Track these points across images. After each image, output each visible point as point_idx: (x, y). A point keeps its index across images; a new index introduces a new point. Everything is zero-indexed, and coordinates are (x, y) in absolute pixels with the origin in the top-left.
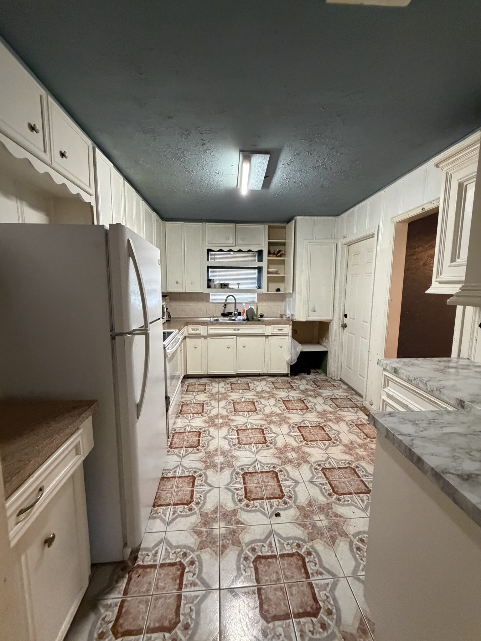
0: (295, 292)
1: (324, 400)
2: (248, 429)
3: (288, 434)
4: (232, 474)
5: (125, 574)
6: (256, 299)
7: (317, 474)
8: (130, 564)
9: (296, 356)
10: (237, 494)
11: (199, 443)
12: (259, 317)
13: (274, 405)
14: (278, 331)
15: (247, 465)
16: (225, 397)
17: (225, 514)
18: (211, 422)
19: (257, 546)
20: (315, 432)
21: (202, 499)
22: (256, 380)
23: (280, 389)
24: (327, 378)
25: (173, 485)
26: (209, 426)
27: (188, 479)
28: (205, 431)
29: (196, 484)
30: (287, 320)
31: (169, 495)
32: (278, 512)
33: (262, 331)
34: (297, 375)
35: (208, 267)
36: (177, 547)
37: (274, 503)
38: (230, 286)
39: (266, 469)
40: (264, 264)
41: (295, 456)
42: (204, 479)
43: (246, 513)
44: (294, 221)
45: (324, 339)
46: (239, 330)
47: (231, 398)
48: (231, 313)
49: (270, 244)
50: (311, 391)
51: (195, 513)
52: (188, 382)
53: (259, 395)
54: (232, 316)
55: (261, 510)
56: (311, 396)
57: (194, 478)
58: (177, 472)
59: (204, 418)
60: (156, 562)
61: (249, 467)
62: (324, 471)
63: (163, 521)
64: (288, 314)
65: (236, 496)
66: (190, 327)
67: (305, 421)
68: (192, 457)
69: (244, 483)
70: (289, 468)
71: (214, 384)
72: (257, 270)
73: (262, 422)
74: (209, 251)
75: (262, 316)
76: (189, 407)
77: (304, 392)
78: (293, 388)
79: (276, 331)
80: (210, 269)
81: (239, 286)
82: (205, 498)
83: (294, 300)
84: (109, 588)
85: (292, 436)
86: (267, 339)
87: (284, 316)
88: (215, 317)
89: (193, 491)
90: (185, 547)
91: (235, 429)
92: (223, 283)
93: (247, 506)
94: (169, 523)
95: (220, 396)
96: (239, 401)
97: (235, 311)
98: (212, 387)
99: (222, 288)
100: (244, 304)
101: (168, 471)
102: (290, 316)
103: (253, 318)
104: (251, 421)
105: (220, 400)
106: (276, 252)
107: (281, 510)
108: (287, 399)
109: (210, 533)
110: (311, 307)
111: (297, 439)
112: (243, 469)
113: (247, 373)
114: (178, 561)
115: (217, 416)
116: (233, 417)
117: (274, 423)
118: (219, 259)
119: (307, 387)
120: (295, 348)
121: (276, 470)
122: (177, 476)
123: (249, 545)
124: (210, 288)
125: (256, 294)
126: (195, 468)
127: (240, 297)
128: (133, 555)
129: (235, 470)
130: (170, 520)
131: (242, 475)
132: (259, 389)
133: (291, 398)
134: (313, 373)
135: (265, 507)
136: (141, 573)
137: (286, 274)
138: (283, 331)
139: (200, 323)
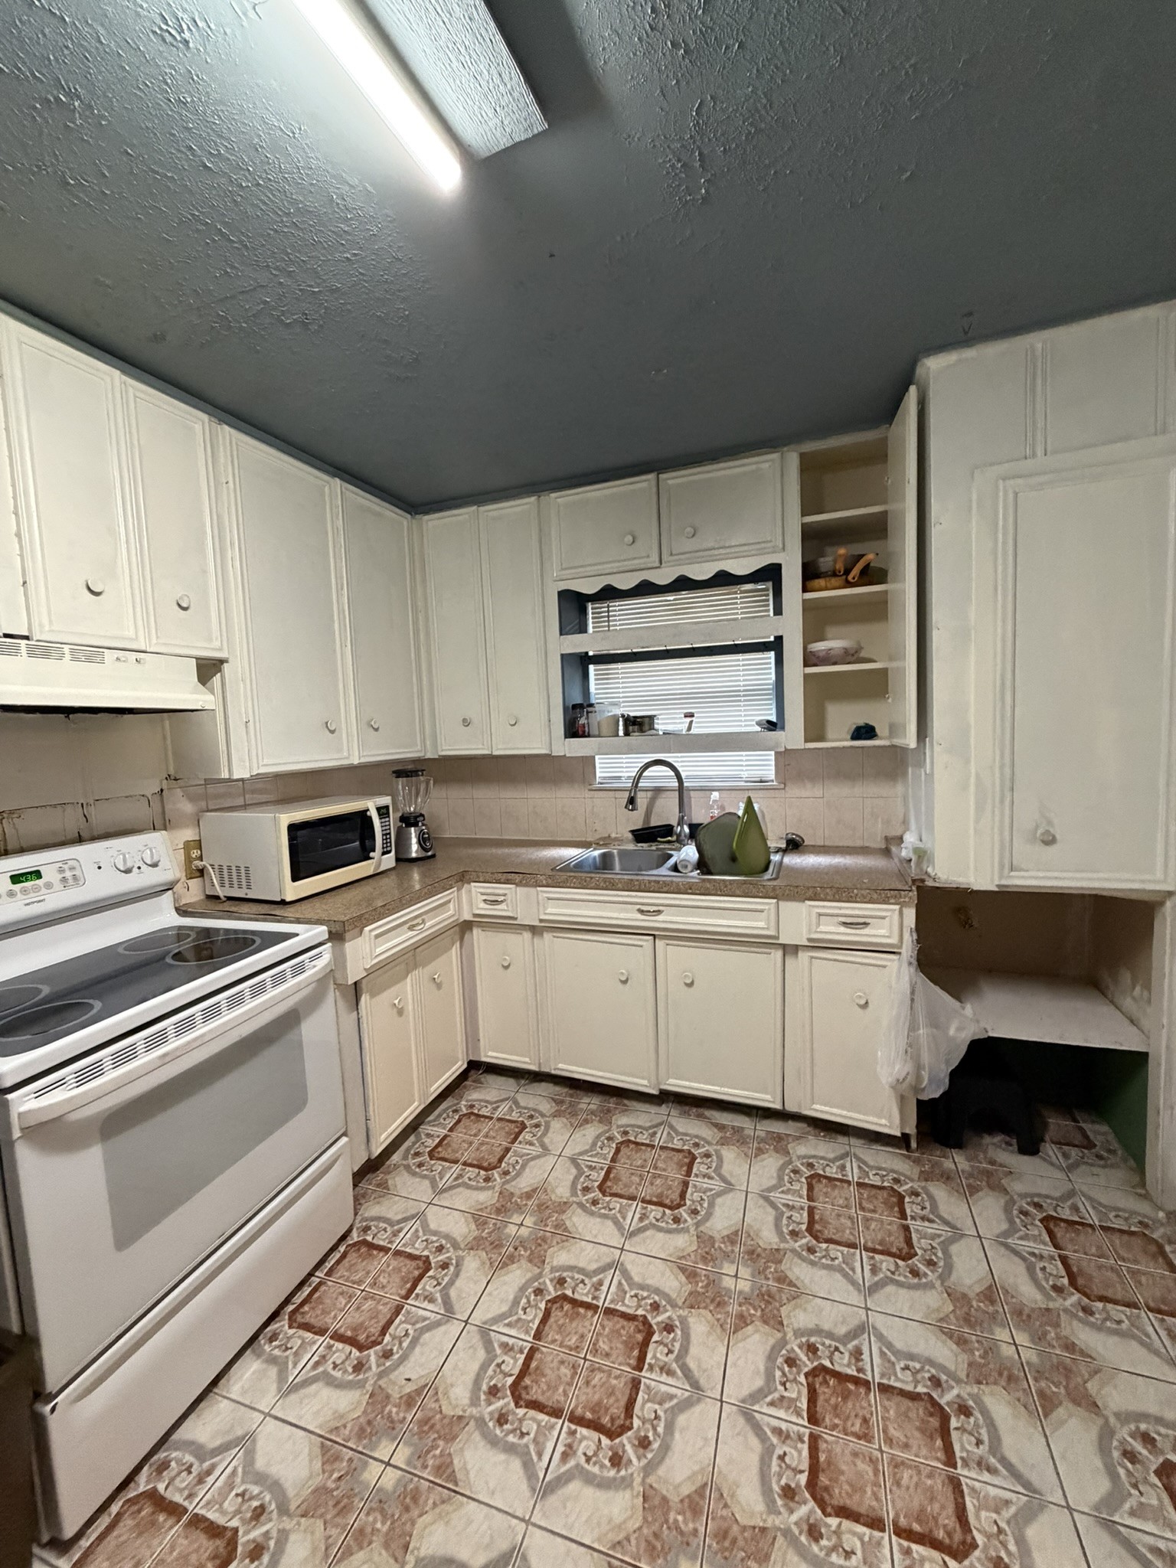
0: (931, 744)
1: (1111, 1470)
6: (770, 773)
12: (773, 852)
13: (748, 1411)
14: (842, 929)
16: (543, 1238)
18: (350, 1457)
33: (762, 924)
38: (661, 726)
40: (791, 626)
44: (913, 389)
45: (1126, 977)
46: (659, 912)
47: (562, 1258)
49: (814, 539)
50: (1020, 1318)
54: (669, 841)
56: (1009, 1379)
64: (911, 840)
66: (478, 888)
71: (555, 1132)
72: (770, 654)
75: (793, 845)
76: (363, 1267)
78: (908, 1252)
79: (831, 930)
80: (592, 667)
81: (691, 722)
83: (930, 777)
86: (789, 961)
87: (895, 849)
95: (528, 1227)
96: (583, 1292)
97: (678, 823)
98: (536, 1150)
99: (627, 733)
100: (716, 795)
102: (910, 856)
103: (734, 857)
105: (512, 1258)
106: (840, 566)
108: (842, 1362)
110: (1027, 816)
116: (472, 1453)
118: (625, 626)
119: (1002, 1269)
120: (935, 1023)
124: (589, 736)
125: (773, 753)
127: (694, 766)
132: (723, 1218)
133: (873, 1364)
134: (1059, 1146)
137: (891, 659)
138: (866, 931)
139: (510, 876)
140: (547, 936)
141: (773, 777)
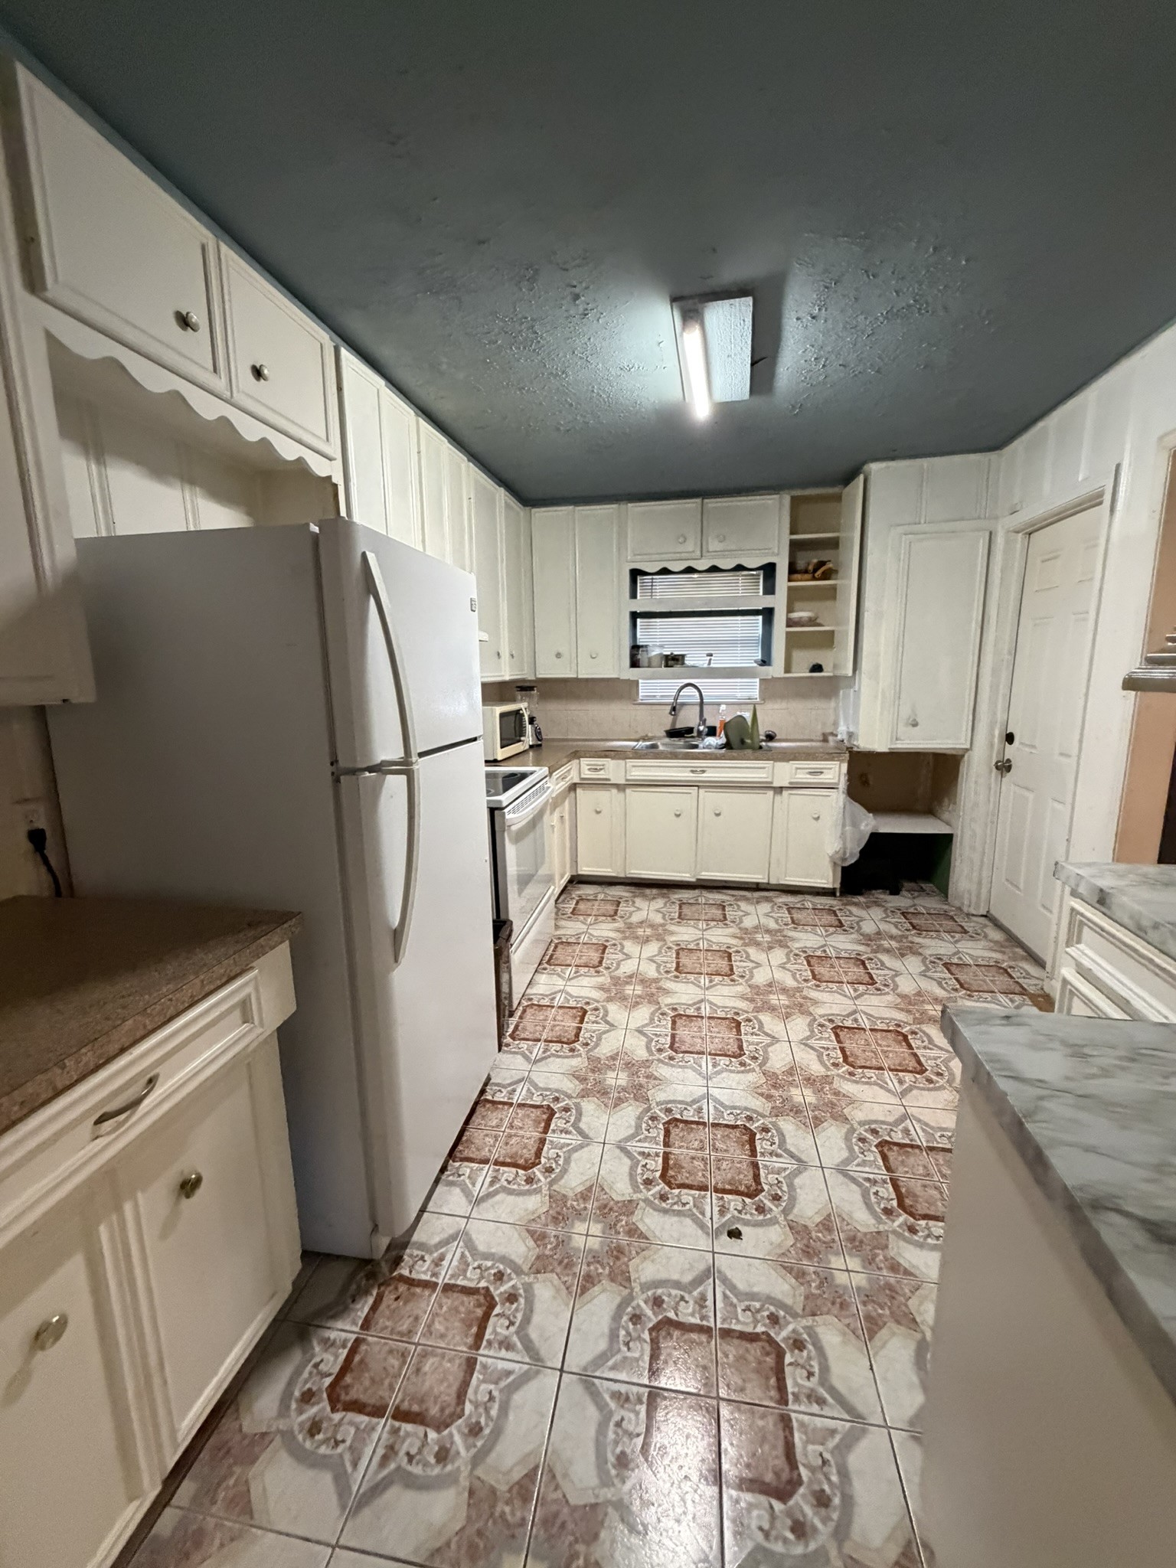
0: (860, 673)
1: (926, 966)
2: (702, 1017)
3: (804, 1043)
4: (640, 1118)
5: (372, 1286)
6: (755, 693)
7: (862, 1153)
8: (385, 1267)
9: (858, 845)
10: (645, 1166)
11: (577, 1035)
12: (763, 741)
13: (782, 966)
14: (809, 776)
15: (681, 1102)
16: (659, 934)
17: (605, 1206)
18: (616, 991)
19: (670, 1295)
20: (880, 1045)
21: (561, 1162)
22: (747, 899)
23: (806, 927)
24: (946, 907)
25: (501, 1120)
26: (609, 1000)
27: (538, 1112)
28: (596, 1009)
29: (552, 1126)
30: (836, 748)
31: (490, 1140)
32: (737, 1228)
33: (764, 775)
34: (861, 894)
35: (634, 616)
36: (487, 1256)
37: (732, 1204)
38: (688, 662)
39: (729, 1120)
40: (779, 601)
41: (811, 1098)
42: (572, 1119)
43: (656, 1213)
44: (862, 477)
45: (946, 800)
46: (703, 772)
47: (674, 938)
48: (690, 730)
49: (795, 547)
50: (892, 937)
51: (538, 1191)
52: (578, 892)
53: (748, 937)
54: (693, 737)
55: (695, 1215)
56: (888, 951)
57: (552, 1113)
58: (518, 1093)
59: (600, 979)
60: (437, 1278)
61: (686, 1109)
62: (885, 1149)
63: (467, 1193)
64: (842, 731)
65: (639, 1171)
66: (584, 761)
67: (858, 1016)
68: (557, 1065)
69: (666, 1144)
70: (787, 1125)
71: (639, 902)
72: (760, 618)
73: (742, 1005)
74: (635, 574)
75: (770, 737)
76: (570, 949)
77: (867, 939)
78: (841, 925)
79: (803, 777)
80: (639, 620)
81: (710, 660)
82: (567, 1161)
83: (857, 693)
84: (338, 1308)
85: (812, 1048)
86: (778, 798)
87: (831, 738)
88: (649, 739)
89: (543, 1141)
90: (503, 1259)
91: (669, 1012)
92: (669, 653)
93: (663, 1197)
94: (479, 1201)
95: (649, 931)
96: (691, 946)
97: (699, 725)
98: (632, 909)
99: (667, 666)
100: (723, 707)
101: (498, 1088)
102: (845, 737)
103: (743, 742)
104: (711, 998)
105: (647, 940)
106: (811, 568)
107: (747, 1223)
108: (819, 953)
109: (563, 1241)
110: (905, 712)
111: (825, 1058)
112: (669, 1111)
113: (726, 881)
114: (483, 1288)
115: (631, 977)
116: (669, 985)
117: (773, 1009)
118: (662, 593)
119: (883, 927)
120: (855, 824)
121: (753, 1127)
122: (515, 1102)
123: (649, 1289)
124: (639, 667)
125: (758, 680)
126: (557, 1091)
127: (713, 689)
128: (394, 1253)
129: (649, 1109)
130: (481, 1195)
131: (664, 1124)
132: (749, 922)
133: (831, 952)
134: (909, 891)
135: (708, 1209)
136: (402, 1293)
137: (838, 624)
138: (822, 776)
139: (607, 753)
140: (628, 791)
141: (758, 696)
